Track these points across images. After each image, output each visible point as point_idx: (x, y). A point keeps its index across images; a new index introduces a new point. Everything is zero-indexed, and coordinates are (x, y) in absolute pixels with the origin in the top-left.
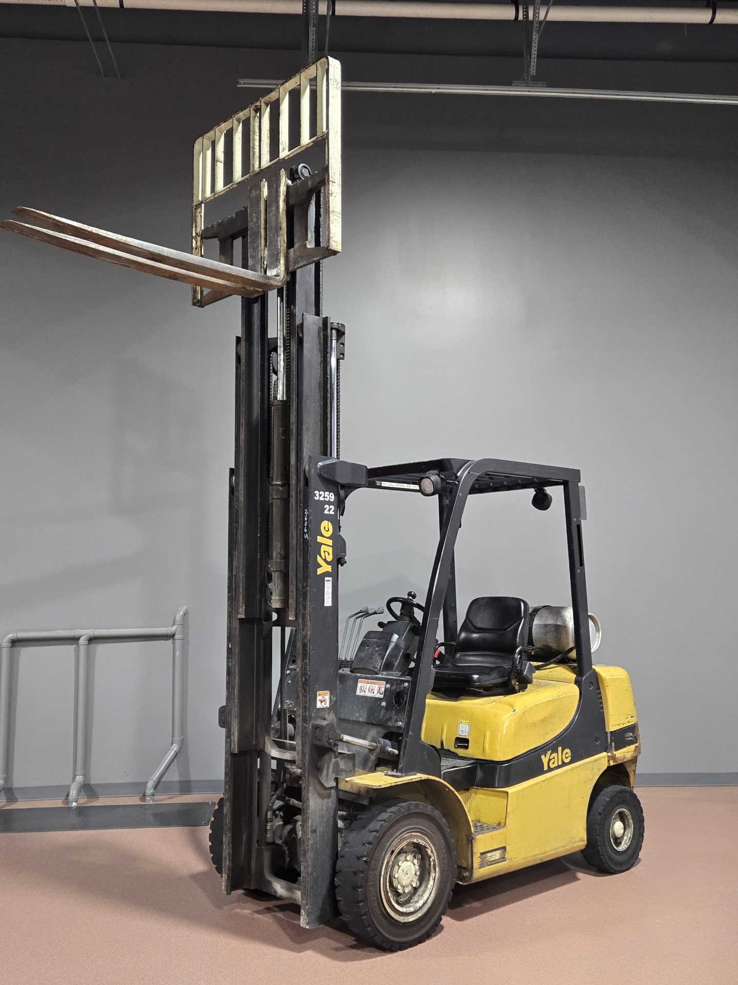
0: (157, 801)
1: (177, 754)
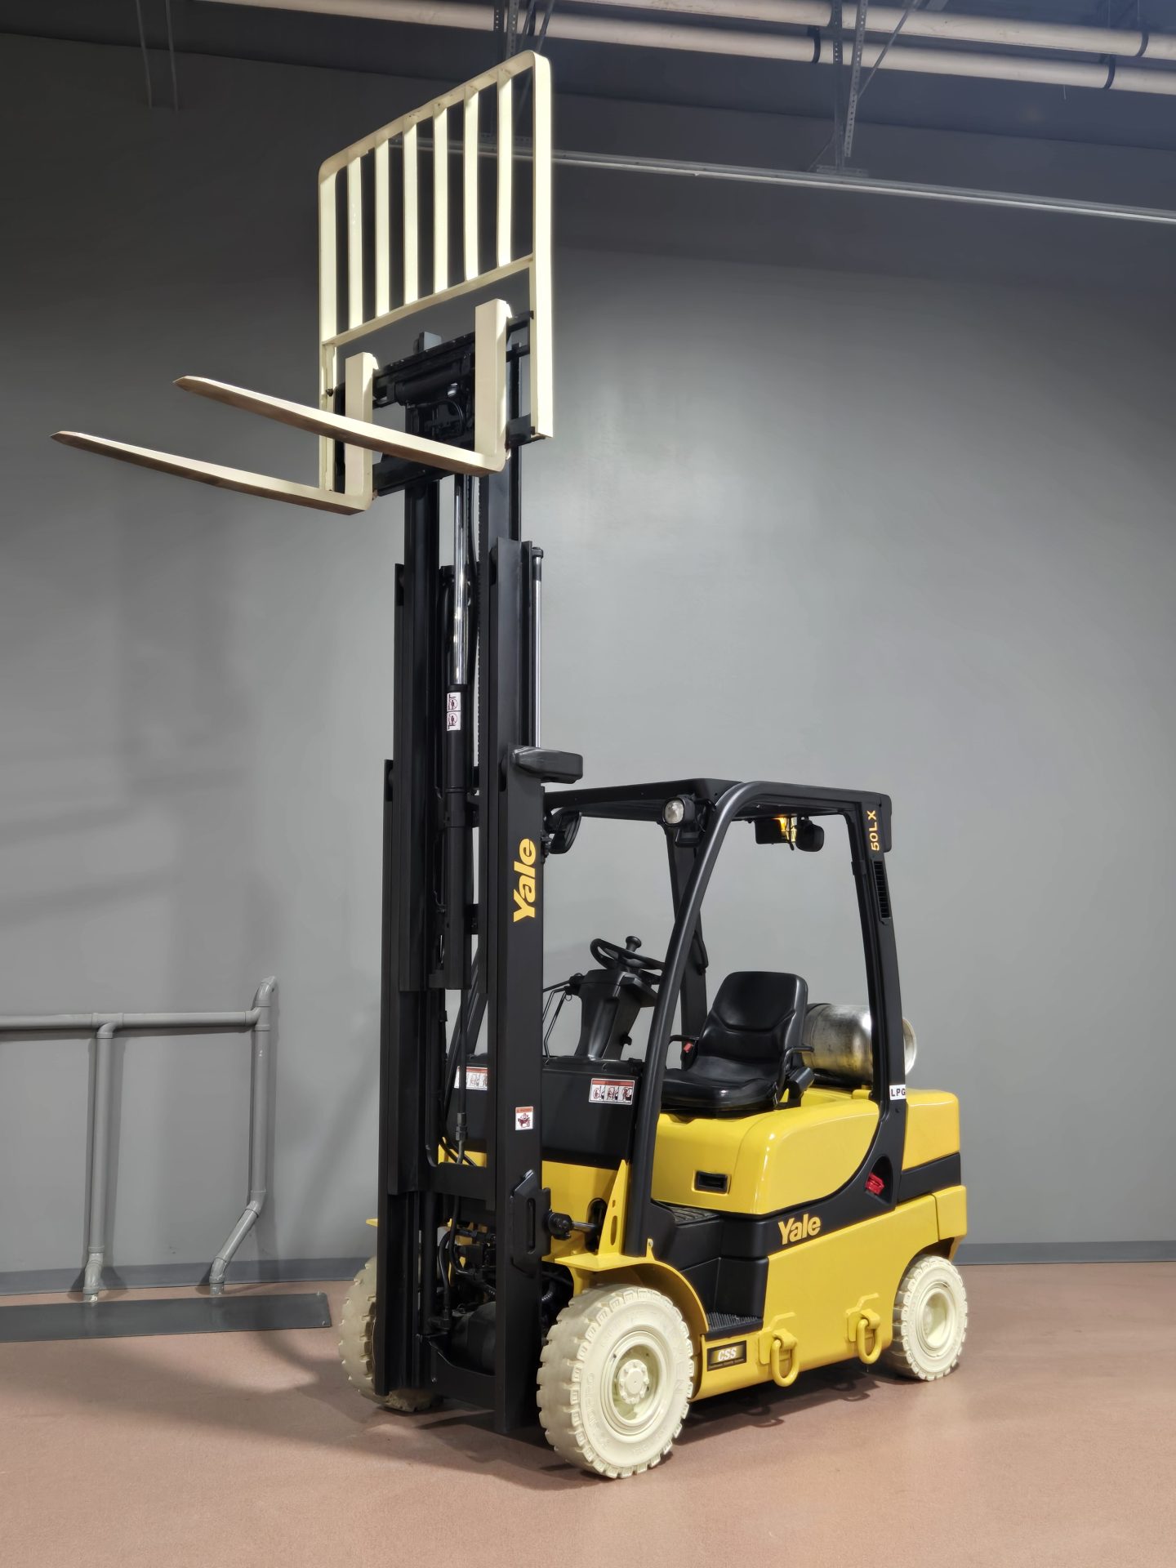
0: (229, 1292)
1: (257, 1216)
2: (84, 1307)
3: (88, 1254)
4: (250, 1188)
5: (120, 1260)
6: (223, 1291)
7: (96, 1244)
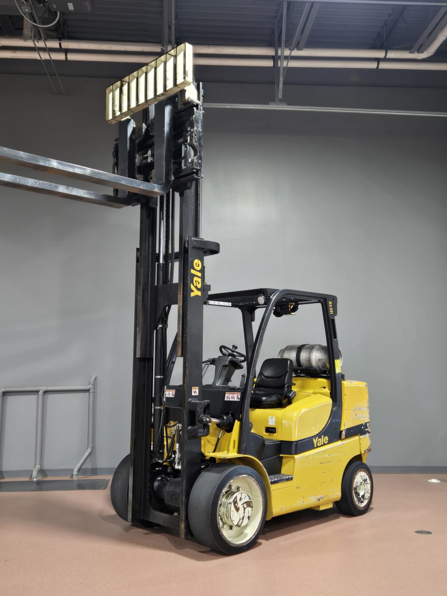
0: (79, 478)
1: (90, 454)
2: (32, 482)
3: (35, 465)
4: (88, 444)
5: (46, 467)
6: (77, 478)
7: (38, 462)
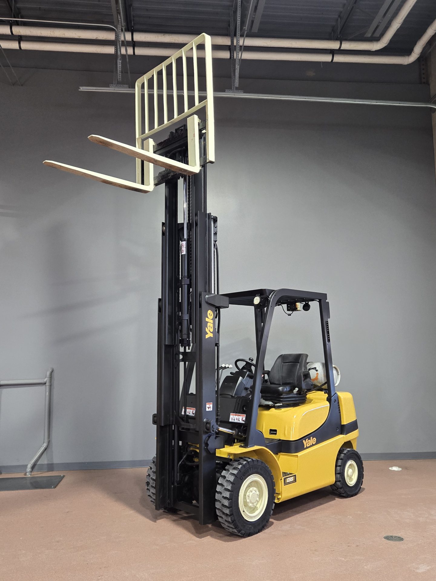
0: (33, 475)
1: (46, 449)
5: (1, 463)
6: (31, 475)
